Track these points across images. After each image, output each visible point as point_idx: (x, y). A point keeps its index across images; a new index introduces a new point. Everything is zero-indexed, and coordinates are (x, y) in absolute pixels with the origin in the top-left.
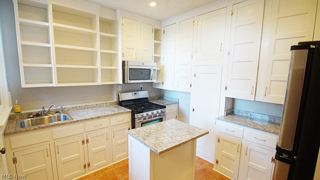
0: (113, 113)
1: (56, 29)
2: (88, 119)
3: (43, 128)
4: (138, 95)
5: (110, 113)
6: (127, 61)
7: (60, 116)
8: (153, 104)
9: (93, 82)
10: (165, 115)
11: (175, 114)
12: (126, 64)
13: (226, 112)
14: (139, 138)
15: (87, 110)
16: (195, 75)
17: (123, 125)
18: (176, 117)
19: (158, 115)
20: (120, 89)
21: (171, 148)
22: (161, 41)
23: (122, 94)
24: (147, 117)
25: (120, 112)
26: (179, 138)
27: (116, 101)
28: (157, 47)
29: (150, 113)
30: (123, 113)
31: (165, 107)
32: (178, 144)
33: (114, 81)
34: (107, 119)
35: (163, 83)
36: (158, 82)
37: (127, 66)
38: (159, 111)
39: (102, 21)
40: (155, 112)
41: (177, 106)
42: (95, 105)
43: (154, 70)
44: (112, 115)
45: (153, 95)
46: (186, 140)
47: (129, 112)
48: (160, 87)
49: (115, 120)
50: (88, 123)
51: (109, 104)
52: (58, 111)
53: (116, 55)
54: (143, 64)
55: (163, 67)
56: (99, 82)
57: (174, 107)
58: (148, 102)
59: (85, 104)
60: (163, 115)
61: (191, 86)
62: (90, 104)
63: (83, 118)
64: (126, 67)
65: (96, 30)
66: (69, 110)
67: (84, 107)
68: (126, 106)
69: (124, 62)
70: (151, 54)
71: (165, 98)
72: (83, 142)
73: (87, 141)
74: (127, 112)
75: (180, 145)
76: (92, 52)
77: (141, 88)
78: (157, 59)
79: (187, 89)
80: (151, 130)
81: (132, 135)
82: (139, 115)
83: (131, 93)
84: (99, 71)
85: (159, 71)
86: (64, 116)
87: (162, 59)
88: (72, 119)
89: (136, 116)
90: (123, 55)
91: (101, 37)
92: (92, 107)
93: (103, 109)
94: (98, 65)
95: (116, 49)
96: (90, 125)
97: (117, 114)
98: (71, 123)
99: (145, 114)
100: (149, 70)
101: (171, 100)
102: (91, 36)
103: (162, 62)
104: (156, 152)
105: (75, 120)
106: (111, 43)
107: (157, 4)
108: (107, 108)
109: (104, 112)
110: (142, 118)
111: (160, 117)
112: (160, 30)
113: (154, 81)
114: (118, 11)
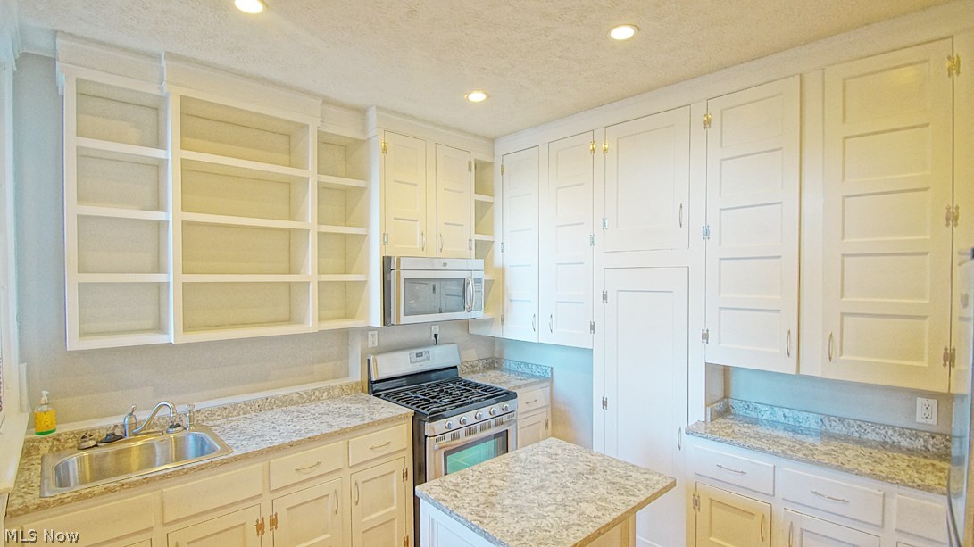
0: (356, 422)
1: (187, 168)
2: (280, 448)
3: (134, 485)
4: (428, 359)
5: (346, 422)
6: (399, 259)
7: (184, 439)
8: (476, 386)
9: (289, 320)
10: (515, 421)
11: (543, 416)
12: (394, 266)
13: (708, 408)
14: (463, 512)
15: (269, 414)
16: (605, 297)
17: (386, 459)
18: (547, 424)
19: (493, 421)
20: (373, 341)
22: (492, 195)
23: (379, 357)
24: (462, 432)
25: (377, 417)
27: (358, 379)
28: (483, 212)
29: (469, 417)
30: (385, 421)
31: (509, 395)
33: (353, 318)
34: (339, 444)
35: (503, 320)
36: (488, 316)
37: (398, 274)
38: (497, 408)
39: (324, 142)
40: (484, 412)
41: (547, 390)
42: (295, 397)
43: (478, 281)
44: (354, 429)
45: (472, 355)
47: (406, 416)
48: (495, 332)
49: (362, 447)
50: (276, 461)
51: (337, 392)
52: (177, 421)
53: (363, 238)
54: (445, 265)
55: (502, 270)
56: (311, 325)
57: (539, 394)
58: (457, 380)
59: (262, 395)
60: (509, 423)
61: (593, 327)
62: (279, 393)
63: (264, 446)
64: (394, 274)
65: (304, 167)
66: (211, 414)
67: (260, 402)
68: (393, 398)
69: (387, 262)
70: (468, 234)
71: (506, 364)
72: (260, 527)
73: (274, 522)
74: (399, 419)
75: (599, 533)
76: (289, 232)
77: (436, 336)
78: (483, 249)
79: (582, 338)
80: (495, 482)
81: (437, 503)
82: (438, 426)
83: (408, 353)
84: (313, 290)
85: (489, 283)
86: (196, 438)
87: (497, 247)
88: (226, 449)
89: (431, 428)
90: (385, 243)
91: (322, 188)
92: (285, 402)
93: (322, 407)
94: (309, 270)
95: (364, 222)
96: (284, 468)
97: (368, 425)
98: (223, 463)
99: (454, 421)
100: (464, 283)
101: (528, 371)
102: (289, 184)
103: (498, 258)
105: (236, 452)
106: (346, 203)
107: (489, 97)
108: (333, 405)
109: (325, 418)
110: (448, 437)
111: (501, 429)
112: (491, 164)
113: (478, 314)
114: (373, 115)
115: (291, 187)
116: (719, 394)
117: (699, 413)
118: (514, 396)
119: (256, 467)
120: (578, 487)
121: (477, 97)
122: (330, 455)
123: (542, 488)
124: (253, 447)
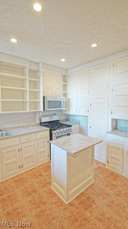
0: (38, 130)
1: (2, 77)
2: (22, 135)
4: (53, 118)
5: (35, 130)
6: (46, 96)
7: (3, 133)
8: (63, 124)
9: (23, 110)
10: (71, 131)
11: (78, 131)
12: (45, 98)
13: (112, 128)
14: (59, 145)
15: (20, 129)
16: (91, 105)
17: (44, 138)
19: (67, 131)
20: (41, 114)
21: (81, 151)
22: (67, 83)
23: (42, 118)
24: (60, 133)
25: (42, 130)
26: (85, 145)
27: (38, 122)
28: (65, 87)
29: (62, 130)
30: (44, 130)
31: (70, 126)
32: (84, 148)
33: (37, 109)
34: (34, 135)
35: (69, 110)
36: (66, 109)
37: (46, 100)
38: (68, 129)
39: (30, 71)
40: (65, 129)
41: (79, 125)
42: (25, 126)
43: (64, 101)
44: (38, 132)
45: (63, 118)
46: (89, 146)
47: (48, 130)
48: (67, 113)
49: (39, 135)
50: (22, 137)
51: (34, 125)
52: (1, 130)
53: (39, 92)
54: (56, 98)
55: (69, 99)
56: (28, 110)
57: (77, 126)
58: (59, 123)
59: (19, 125)
60: (70, 132)
61: (88, 111)
62: (22, 125)
63: (19, 134)
64: (45, 100)
65: (26, 76)
66: (8, 129)
67: (18, 127)
68: (45, 126)
69: (44, 97)
70: (61, 91)
71: (70, 120)
72: (19, 150)
73: (22, 150)
74: (47, 130)
75: (86, 149)
76: (23, 91)
77: (55, 114)
78: (65, 95)
79: (86, 114)
80: (66, 140)
81: (54, 144)
82: (55, 132)
83: (49, 117)
84: (28, 103)
85: (66, 102)
86: (5, 133)
87: (68, 94)
88: (12, 135)
89: (53, 132)
90: (43, 93)
91: (30, 81)
92: (23, 127)
93: (31, 128)
94: (27, 98)
95: (39, 88)
96: (23, 139)
97: (40, 131)
98: (11, 137)
99: (58, 131)
100: (60, 102)
101: (75, 121)
102: (23, 80)
103: (68, 97)
104: (71, 153)
105: (14, 135)
106: (35, 84)
107: (66, 60)
108: (33, 127)
109: (31, 130)
110: (57, 134)
111: (68, 133)
112: (67, 75)
113: (64, 109)
114: (40, 64)
115: (23, 81)
116: (114, 125)
117: (110, 129)
118: (71, 126)
119: (18, 138)
120: (82, 141)
121: (63, 60)
122: (33, 137)
123: (75, 141)
124: (17, 134)
